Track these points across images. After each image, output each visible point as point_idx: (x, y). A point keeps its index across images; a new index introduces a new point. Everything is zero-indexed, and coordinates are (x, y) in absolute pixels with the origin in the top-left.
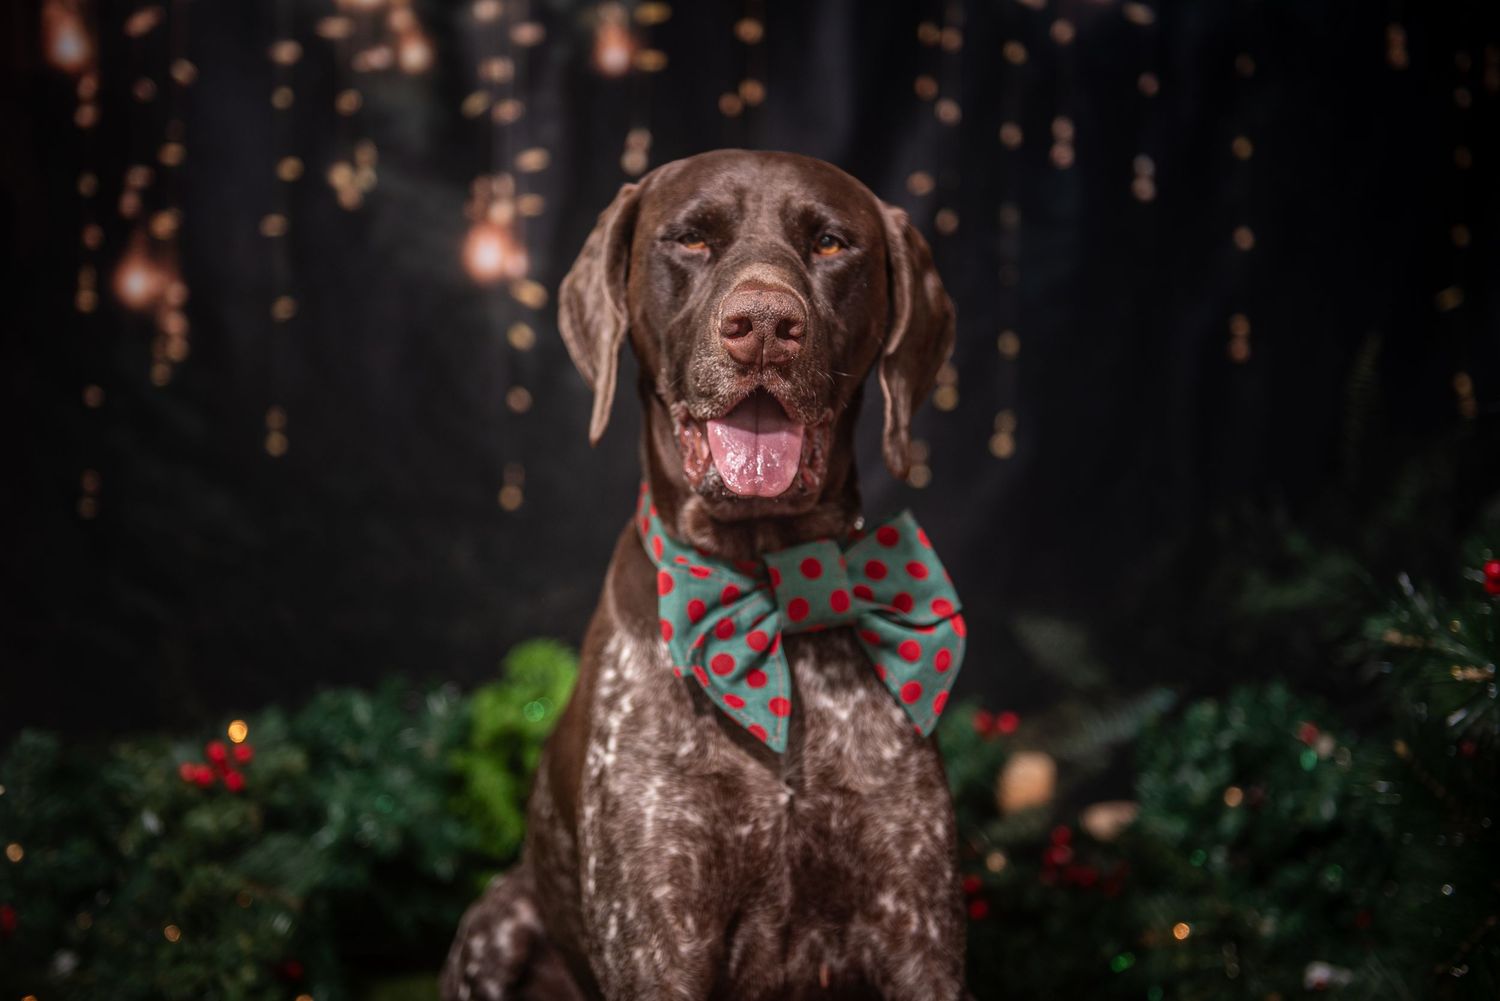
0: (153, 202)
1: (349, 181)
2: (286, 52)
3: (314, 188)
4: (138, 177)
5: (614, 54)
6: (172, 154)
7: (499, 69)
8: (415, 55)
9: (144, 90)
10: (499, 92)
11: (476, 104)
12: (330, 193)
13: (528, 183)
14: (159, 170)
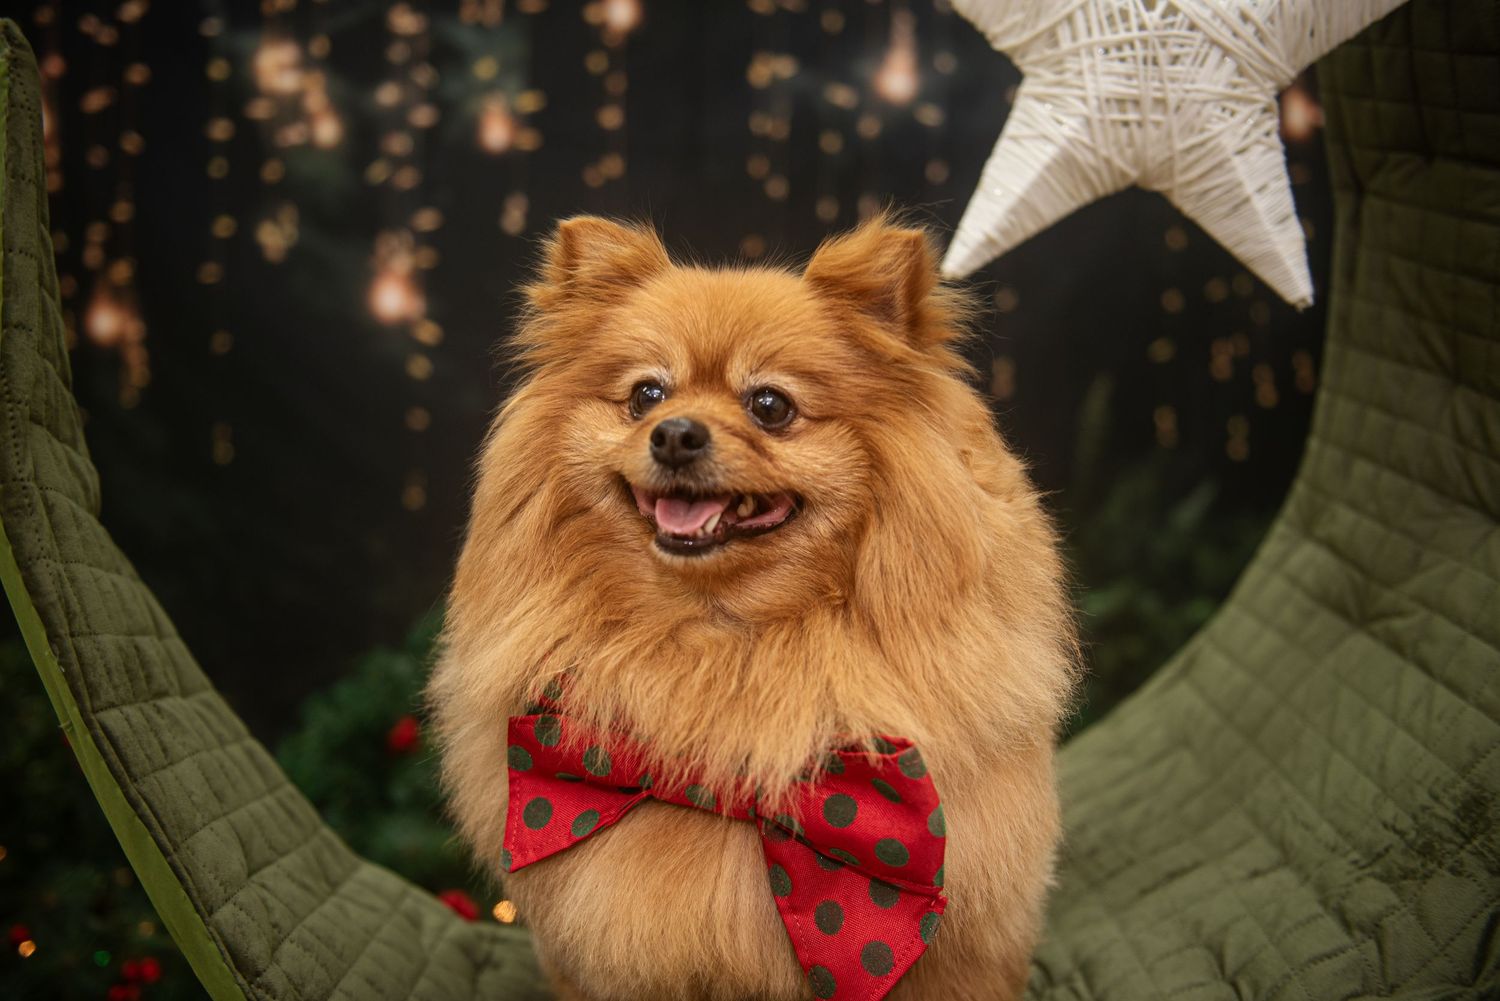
0: (112, 251)
1: (275, 237)
2: (220, 130)
3: (245, 244)
4: (97, 233)
5: (496, 133)
6: (122, 211)
7: (398, 144)
8: (328, 131)
9: (97, 157)
10: (398, 162)
11: (378, 172)
12: (256, 249)
13: (423, 239)
14: (114, 227)
